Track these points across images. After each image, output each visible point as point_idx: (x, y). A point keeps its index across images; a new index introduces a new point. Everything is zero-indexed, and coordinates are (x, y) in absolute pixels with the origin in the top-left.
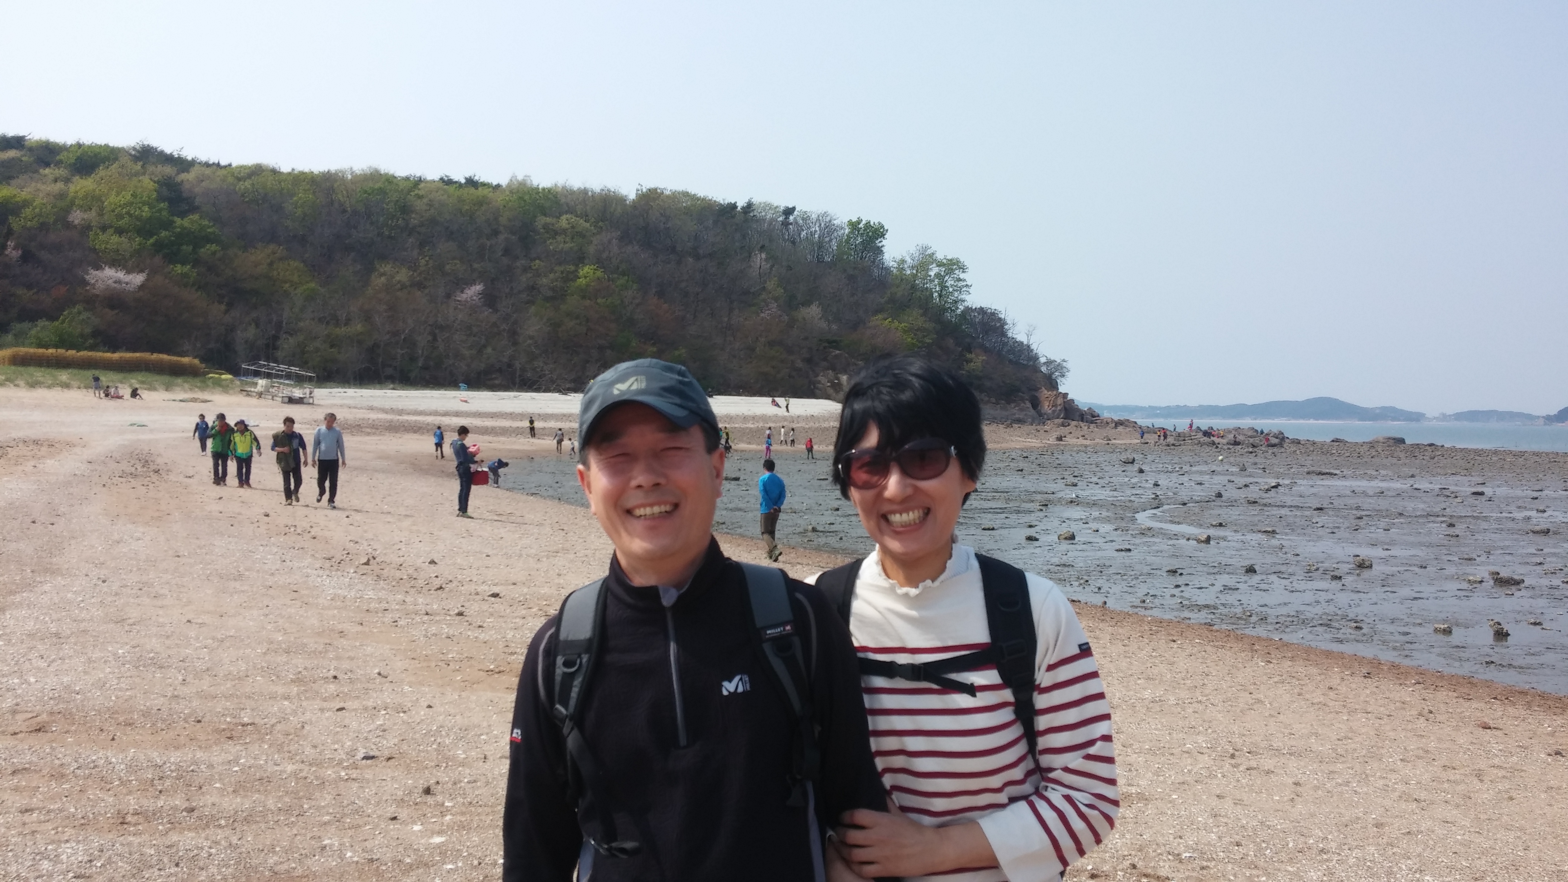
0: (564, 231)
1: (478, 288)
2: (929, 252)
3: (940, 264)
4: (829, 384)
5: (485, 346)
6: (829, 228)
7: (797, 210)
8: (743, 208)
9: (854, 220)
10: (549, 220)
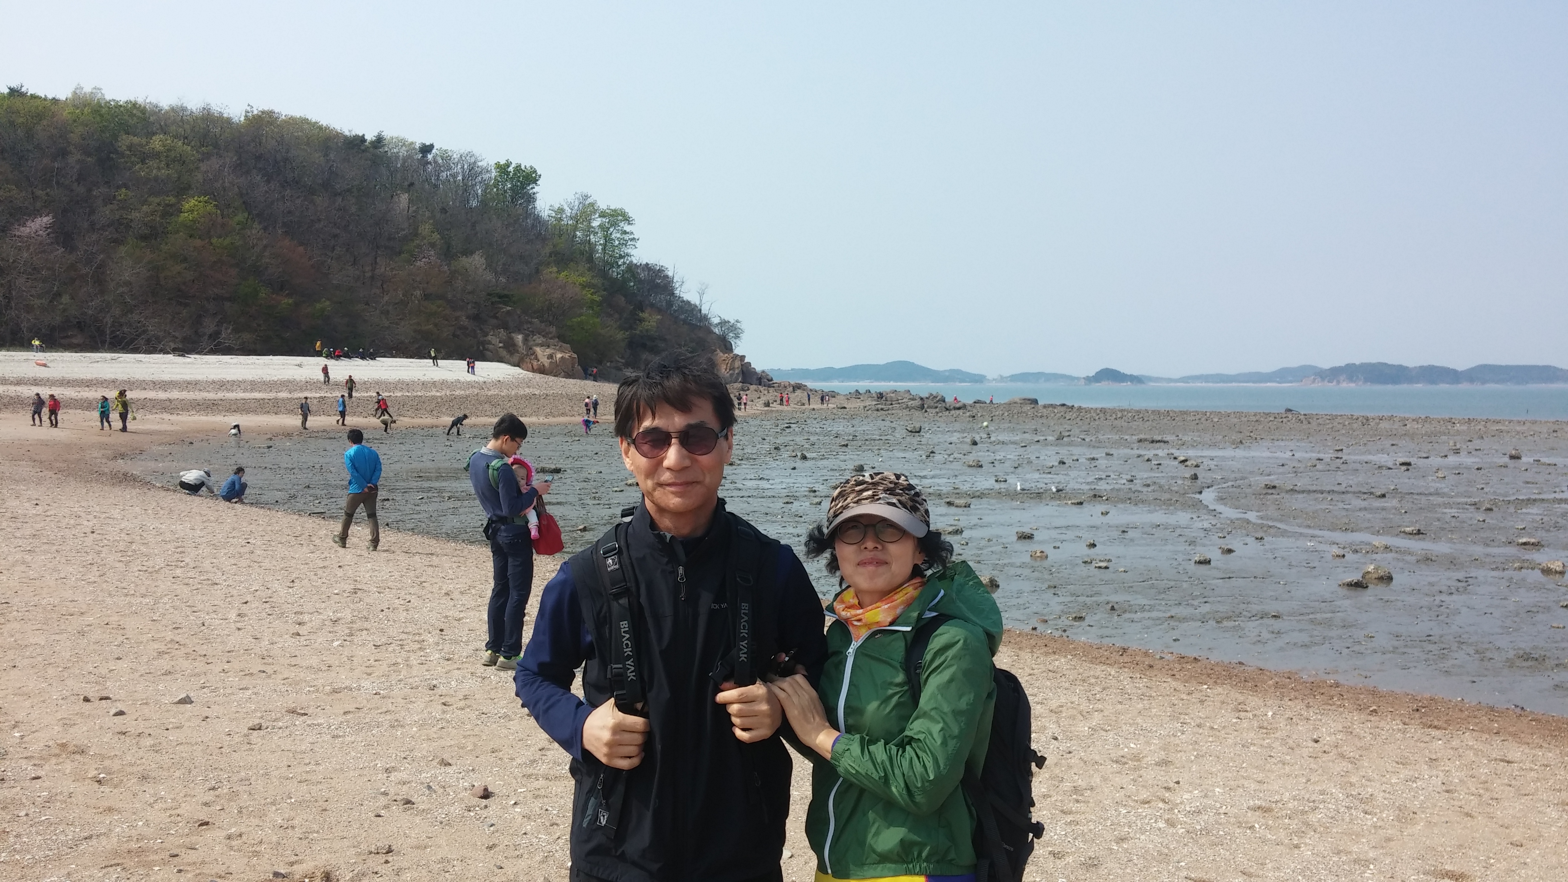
0: (156, 155)
1: (46, 220)
2: (589, 201)
3: (603, 215)
4: (501, 345)
5: (59, 295)
6: (473, 171)
7: (435, 148)
8: (372, 142)
9: (503, 162)
10: (136, 140)
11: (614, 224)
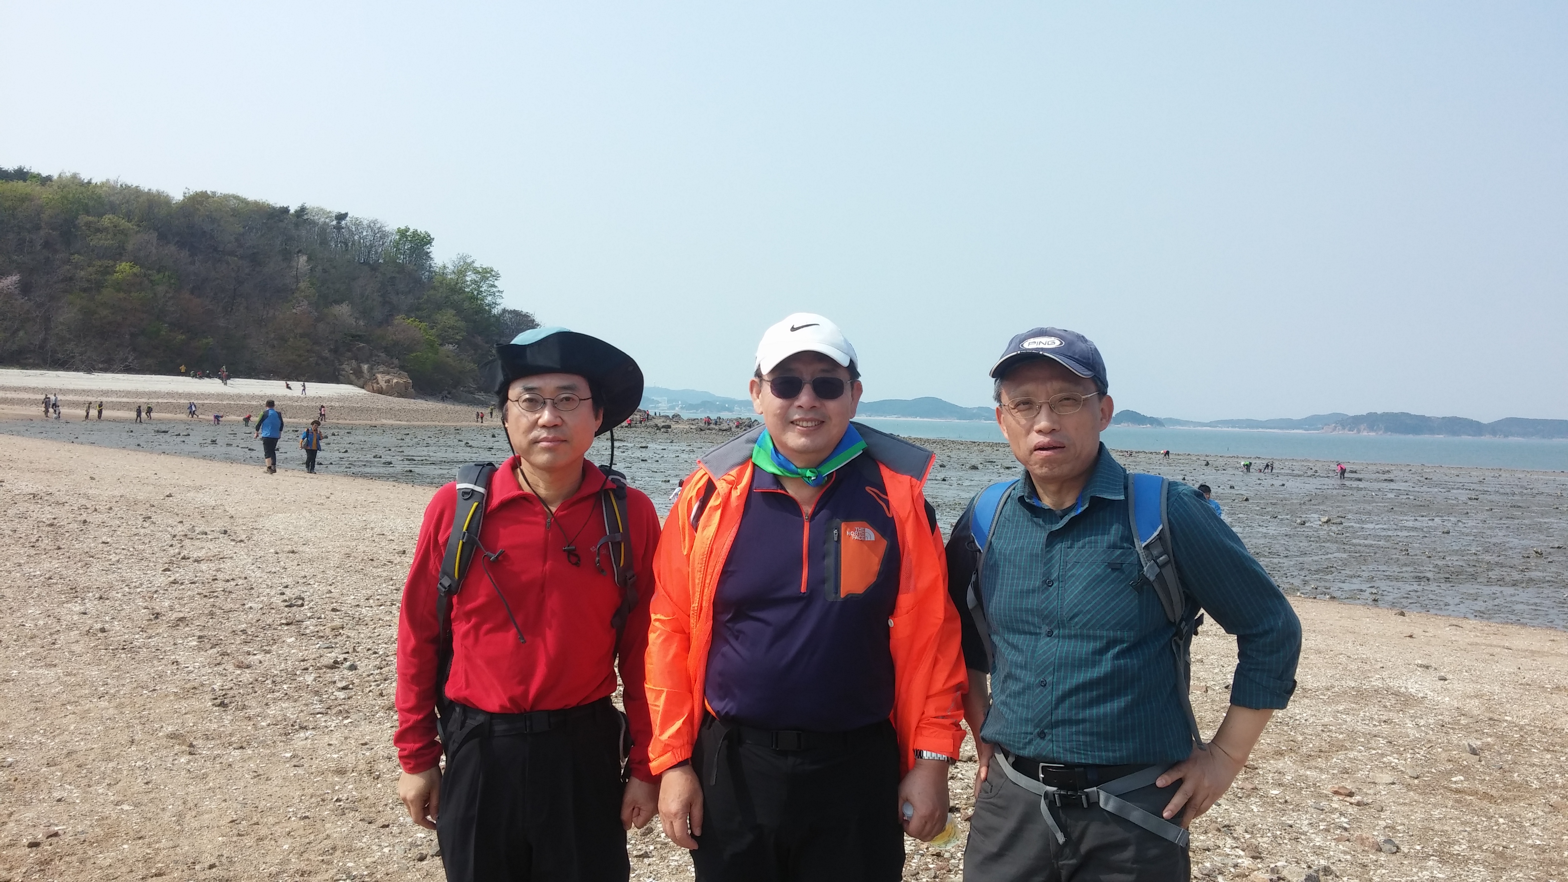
0: (105, 230)
1: (15, 278)
2: (469, 261)
3: (477, 272)
4: (351, 372)
5: (18, 330)
6: (380, 234)
7: (349, 215)
8: (296, 212)
9: (403, 228)
10: (90, 218)
11: (484, 279)
